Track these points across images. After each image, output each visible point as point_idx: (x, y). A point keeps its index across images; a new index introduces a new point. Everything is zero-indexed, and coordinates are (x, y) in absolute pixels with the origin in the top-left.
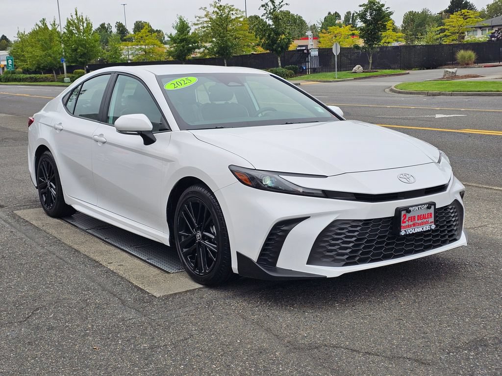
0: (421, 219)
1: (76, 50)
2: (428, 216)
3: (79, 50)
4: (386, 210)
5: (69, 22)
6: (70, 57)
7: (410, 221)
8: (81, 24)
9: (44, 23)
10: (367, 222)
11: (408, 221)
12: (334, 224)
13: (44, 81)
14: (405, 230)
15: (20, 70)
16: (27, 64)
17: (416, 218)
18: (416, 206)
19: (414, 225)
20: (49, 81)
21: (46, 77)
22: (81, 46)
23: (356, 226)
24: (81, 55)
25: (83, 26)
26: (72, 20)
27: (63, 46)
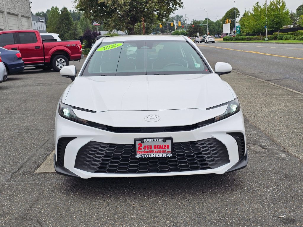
0: (158, 149)
1: (273, 20)
2: (165, 147)
3: (275, 20)
4: (128, 139)
5: (271, 3)
6: (270, 25)
7: (146, 149)
8: (279, 4)
9: (257, 5)
10: (112, 145)
11: (145, 148)
12: (91, 144)
13: (255, 40)
14: (140, 154)
15: (245, 33)
16: (248, 30)
17: (153, 147)
18: (152, 138)
19: (151, 152)
20: (257, 40)
21: (256, 38)
22: (277, 18)
23: (105, 147)
24: (277, 24)
25: (280, 5)
26: (273, 2)
27: (267, 18)
